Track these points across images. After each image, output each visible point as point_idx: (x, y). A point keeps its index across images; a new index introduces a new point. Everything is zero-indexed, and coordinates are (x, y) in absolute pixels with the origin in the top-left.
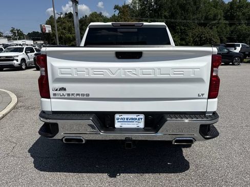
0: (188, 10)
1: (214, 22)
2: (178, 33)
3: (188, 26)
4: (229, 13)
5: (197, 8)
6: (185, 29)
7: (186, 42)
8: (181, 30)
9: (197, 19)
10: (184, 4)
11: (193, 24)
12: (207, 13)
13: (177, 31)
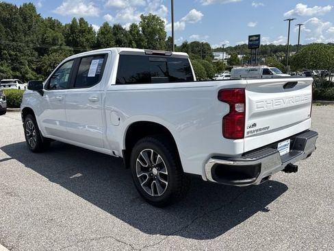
0: (16, 28)
1: (55, 48)
2: (6, 59)
3: (20, 51)
4: (70, 38)
5: (30, 27)
6: (16, 55)
7: (21, 73)
8: (10, 55)
9: (32, 41)
10: (8, 19)
11: (26, 48)
12: (43, 35)
13: (5, 56)
